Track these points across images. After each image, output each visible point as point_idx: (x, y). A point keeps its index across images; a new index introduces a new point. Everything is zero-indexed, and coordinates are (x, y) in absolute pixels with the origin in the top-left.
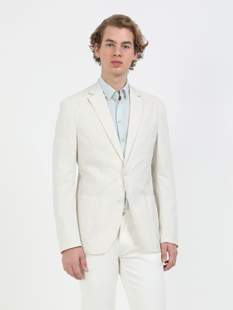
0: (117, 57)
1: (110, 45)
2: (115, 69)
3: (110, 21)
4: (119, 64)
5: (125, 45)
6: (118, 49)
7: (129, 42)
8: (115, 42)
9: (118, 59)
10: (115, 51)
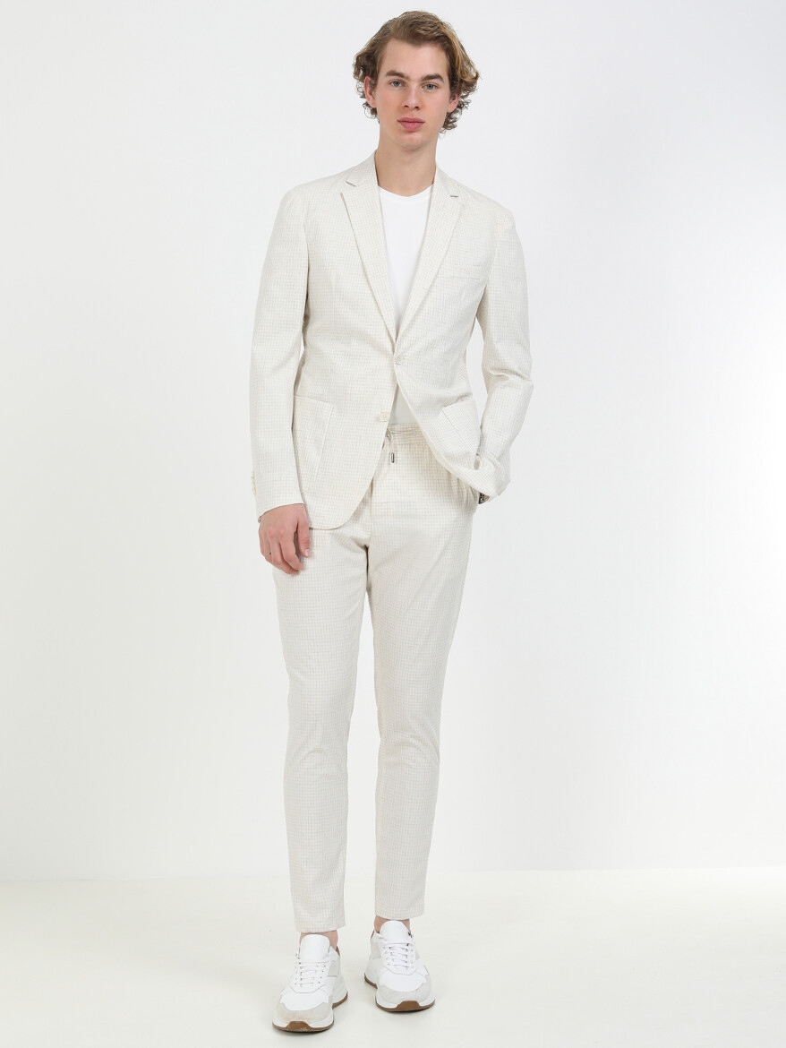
0: (412, 109)
1: (397, 83)
2: (407, 136)
3: (397, 30)
4: (416, 124)
5: (428, 82)
6: (413, 93)
7: (437, 77)
8: (408, 78)
9: (416, 115)
10: (406, 97)
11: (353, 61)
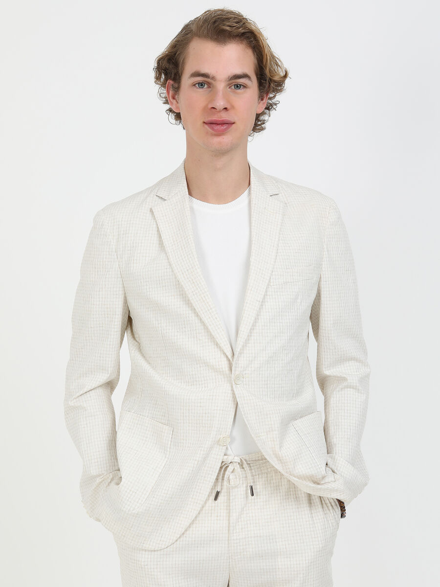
0: (220, 111)
1: (201, 85)
2: (216, 140)
3: (200, 28)
4: (225, 127)
5: (236, 82)
6: (220, 94)
7: (245, 76)
8: (213, 78)
9: (224, 116)
10: (212, 99)
11: (153, 64)
